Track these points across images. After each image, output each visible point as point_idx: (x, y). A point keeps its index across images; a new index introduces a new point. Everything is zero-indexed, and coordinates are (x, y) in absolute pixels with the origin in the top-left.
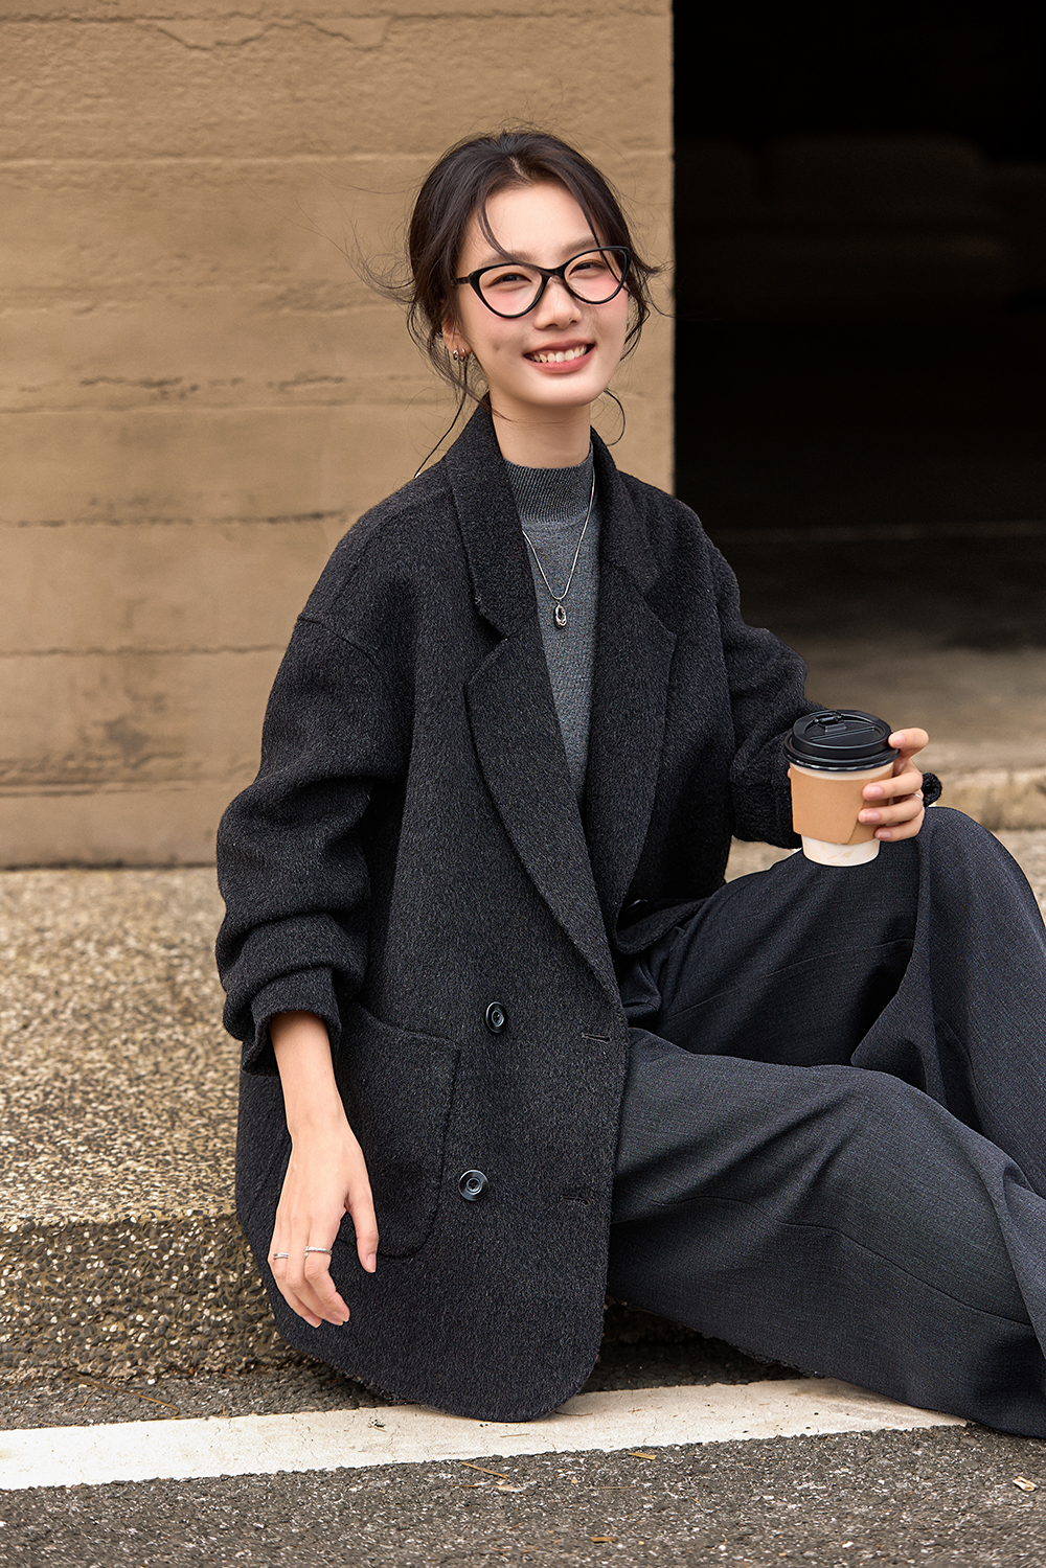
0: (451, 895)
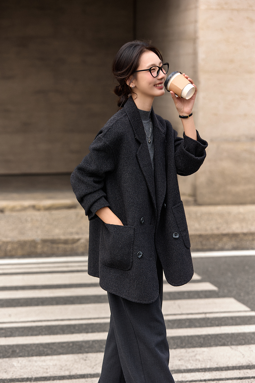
0: (133, 196)
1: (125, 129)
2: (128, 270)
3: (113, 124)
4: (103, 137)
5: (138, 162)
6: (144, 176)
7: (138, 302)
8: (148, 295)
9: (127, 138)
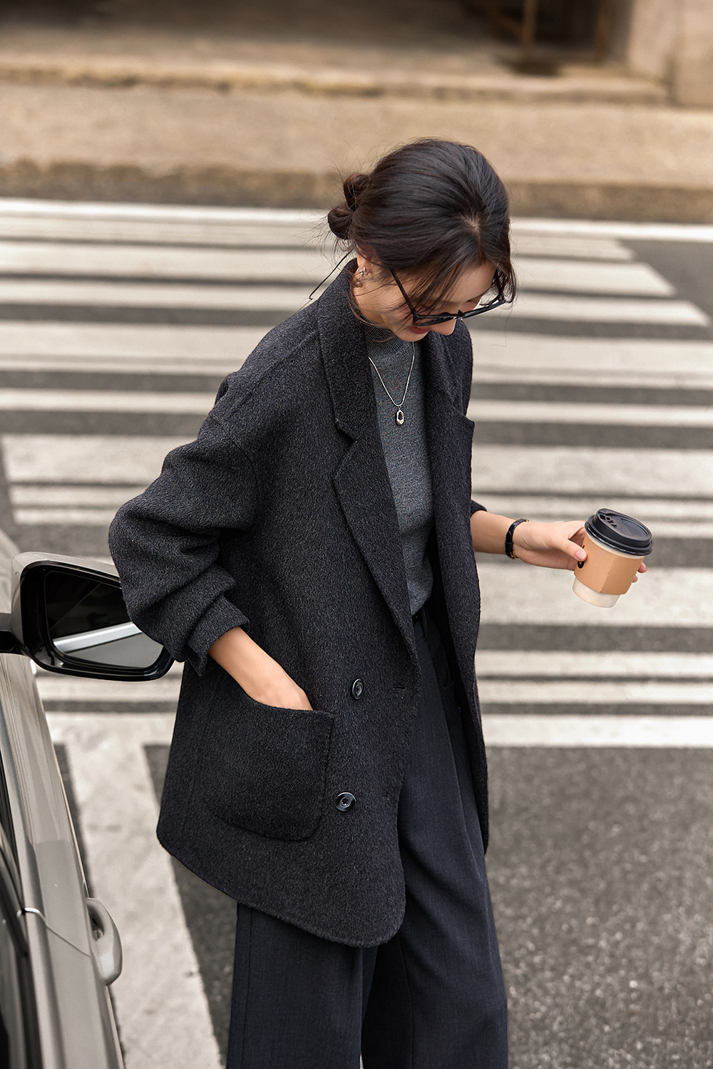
1: (302, 400)
2: (300, 841)
3: (263, 379)
4: (226, 421)
5: (339, 503)
6: (358, 549)
7: (336, 939)
8: (366, 923)
9: (300, 430)
